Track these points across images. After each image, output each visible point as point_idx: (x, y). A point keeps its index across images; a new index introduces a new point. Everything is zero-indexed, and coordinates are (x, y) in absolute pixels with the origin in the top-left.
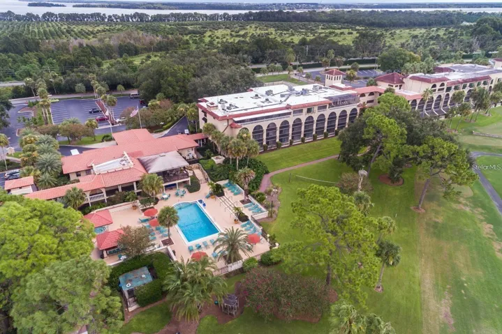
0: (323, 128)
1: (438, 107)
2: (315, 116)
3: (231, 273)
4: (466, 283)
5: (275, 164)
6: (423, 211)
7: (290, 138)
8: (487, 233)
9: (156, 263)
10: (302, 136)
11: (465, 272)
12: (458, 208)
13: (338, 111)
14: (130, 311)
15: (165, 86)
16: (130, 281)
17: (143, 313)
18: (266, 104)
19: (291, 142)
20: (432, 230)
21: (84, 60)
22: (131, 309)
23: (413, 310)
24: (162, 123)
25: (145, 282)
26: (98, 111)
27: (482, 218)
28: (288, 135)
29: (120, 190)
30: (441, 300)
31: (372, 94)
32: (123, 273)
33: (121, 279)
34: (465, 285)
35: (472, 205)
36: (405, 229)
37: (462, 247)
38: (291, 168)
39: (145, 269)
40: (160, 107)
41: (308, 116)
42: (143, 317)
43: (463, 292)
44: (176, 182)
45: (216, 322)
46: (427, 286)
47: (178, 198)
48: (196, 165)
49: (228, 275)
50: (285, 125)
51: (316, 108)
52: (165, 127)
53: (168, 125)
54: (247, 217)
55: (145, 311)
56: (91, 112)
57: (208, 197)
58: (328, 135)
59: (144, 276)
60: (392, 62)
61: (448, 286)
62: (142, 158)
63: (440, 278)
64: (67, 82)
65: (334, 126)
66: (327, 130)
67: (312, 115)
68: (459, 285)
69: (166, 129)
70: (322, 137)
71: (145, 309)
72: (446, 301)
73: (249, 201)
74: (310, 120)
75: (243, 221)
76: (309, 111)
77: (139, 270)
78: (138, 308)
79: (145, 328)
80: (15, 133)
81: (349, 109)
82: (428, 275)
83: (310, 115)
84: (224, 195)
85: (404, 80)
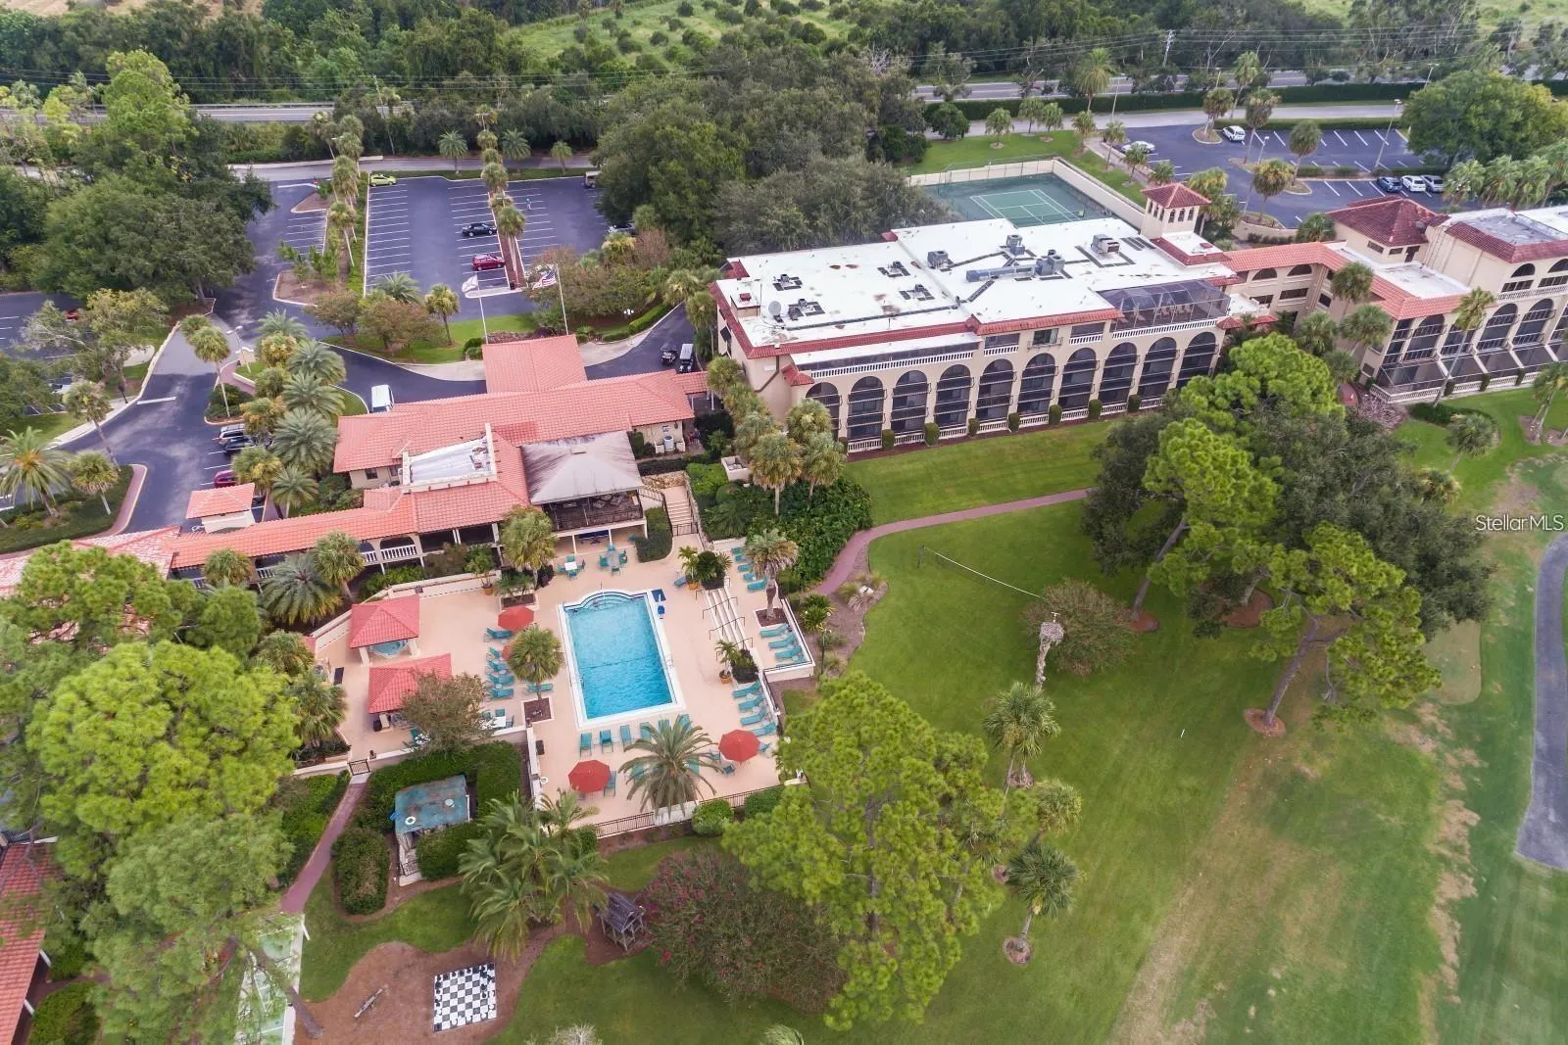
0: (1088, 388)
1: (1535, 339)
2: (1061, 354)
3: (658, 829)
4: (1278, 987)
5: (902, 496)
6: (1279, 729)
7: (971, 414)
8: (1444, 841)
9: (484, 770)
10: (1013, 409)
11: (1294, 953)
12: (1399, 738)
13: (1144, 340)
14: (402, 884)
15: (658, 186)
16: (418, 809)
17: (427, 896)
18: (913, 304)
19: (973, 428)
20: (1272, 796)
21: (474, 48)
22: (404, 881)
23: (1082, 1032)
24: (629, 312)
25: (450, 819)
26: (485, 232)
27: (1459, 784)
28: (965, 405)
29: (457, 538)
30: (1176, 1020)
31: (1303, 269)
32: (406, 785)
33: (400, 800)
34: (1272, 992)
35: (1450, 735)
36: (1188, 782)
37: (1332, 874)
38: (946, 518)
39: (460, 783)
40: (634, 259)
41: (1034, 353)
42: (425, 908)
43: (1252, 1011)
44: (609, 527)
45: (582, 955)
46: (1160, 972)
47: (606, 574)
48: (678, 475)
49: (651, 835)
50: (956, 378)
51: (1065, 332)
52: (635, 323)
53: (646, 317)
54: (755, 669)
55: (435, 891)
56: (466, 234)
57: (679, 585)
58: (1100, 409)
59: (449, 803)
60: (1451, 126)
61: (1220, 986)
62: (530, 448)
63: (1209, 956)
64: (421, 122)
65: (1129, 382)
66: (1101, 394)
67: (1052, 351)
68: (1253, 989)
69: (640, 329)
70: (1081, 414)
71: (436, 885)
72: (1192, 1027)
73: (780, 616)
74: (1042, 367)
75: (741, 680)
76: (1042, 337)
77: (444, 784)
78: (419, 882)
79: (424, 936)
80: (270, 287)
81: (1183, 335)
82: (1178, 941)
83: (1043, 350)
84: (721, 585)
85: (1430, 232)
